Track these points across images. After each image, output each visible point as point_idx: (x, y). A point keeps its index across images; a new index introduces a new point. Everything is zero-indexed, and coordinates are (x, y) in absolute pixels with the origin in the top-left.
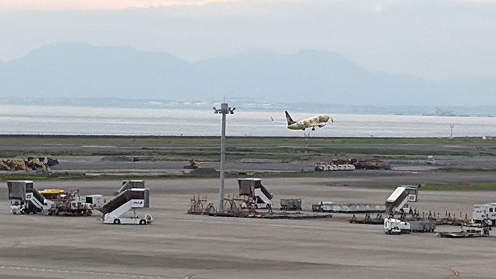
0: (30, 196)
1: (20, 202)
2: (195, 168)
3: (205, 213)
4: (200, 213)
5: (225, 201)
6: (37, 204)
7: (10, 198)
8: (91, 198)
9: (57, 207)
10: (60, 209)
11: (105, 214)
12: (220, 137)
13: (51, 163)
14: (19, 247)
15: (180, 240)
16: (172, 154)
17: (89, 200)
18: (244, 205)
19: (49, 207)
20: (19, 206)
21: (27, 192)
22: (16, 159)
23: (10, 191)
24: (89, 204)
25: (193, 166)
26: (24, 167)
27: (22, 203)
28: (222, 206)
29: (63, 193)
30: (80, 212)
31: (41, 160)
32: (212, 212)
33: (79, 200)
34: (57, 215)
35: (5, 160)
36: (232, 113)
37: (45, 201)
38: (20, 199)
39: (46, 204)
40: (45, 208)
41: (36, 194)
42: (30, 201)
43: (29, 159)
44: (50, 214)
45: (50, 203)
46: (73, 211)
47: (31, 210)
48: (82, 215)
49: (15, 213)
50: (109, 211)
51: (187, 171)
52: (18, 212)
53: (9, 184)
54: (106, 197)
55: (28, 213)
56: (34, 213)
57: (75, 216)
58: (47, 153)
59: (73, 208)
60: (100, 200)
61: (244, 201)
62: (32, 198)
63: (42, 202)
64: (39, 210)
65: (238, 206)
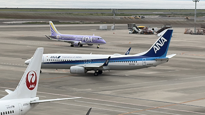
0: (134, 28)
1: (131, 30)
2: (188, 19)
3: (189, 34)
4: (188, 33)
5: (196, 30)
6: (137, 30)
7: (129, 29)
8: (154, 29)
9: (143, 32)
10: (144, 32)
11: (157, 34)
12: (194, 9)
13: (142, 17)
14: (131, 44)
15: (181, 42)
16: (181, 15)
17: (153, 29)
18: (202, 31)
19: (140, 32)
20: (131, 31)
21: (134, 27)
22: (132, 16)
23: (128, 27)
24: (153, 31)
25: (187, 19)
26: (134, 19)
27: (132, 30)
28: (195, 31)
29: (145, 27)
30: (150, 33)
31: (140, 17)
32: (192, 33)
33: (150, 29)
34: (143, 34)
35: (128, 17)
36: (198, 2)
37: (139, 30)
38: (131, 29)
39: (140, 31)
40: (139, 32)
41: (137, 28)
42: (135, 30)
43: (136, 16)
44: (141, 34)
45: (141, 30)
46: (148, 33)
47: (135, 32)
48: (151, 34)
49: (130, 33)
50: (159, 33)
51: (185, 20)
52: (131, 33)
53: (128, 24)
54: (158, 29)
55: (134, 33)
56: (136, 33)
57: (148, 34)
58: (141, 14)
59: (148, 32)
60: (157, 29)
61: (202, 30)
62: (135, 29)
63: (138, 30)
64: (138, 32)
65: (200, 31)
